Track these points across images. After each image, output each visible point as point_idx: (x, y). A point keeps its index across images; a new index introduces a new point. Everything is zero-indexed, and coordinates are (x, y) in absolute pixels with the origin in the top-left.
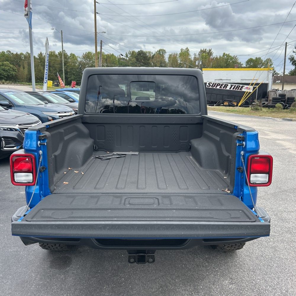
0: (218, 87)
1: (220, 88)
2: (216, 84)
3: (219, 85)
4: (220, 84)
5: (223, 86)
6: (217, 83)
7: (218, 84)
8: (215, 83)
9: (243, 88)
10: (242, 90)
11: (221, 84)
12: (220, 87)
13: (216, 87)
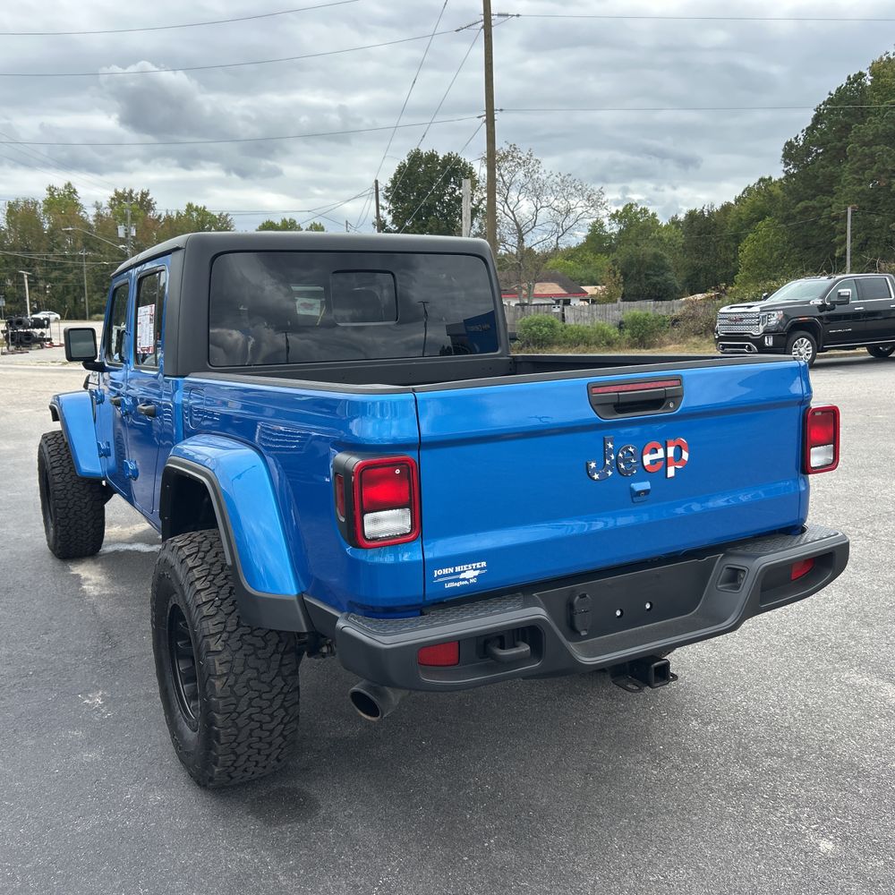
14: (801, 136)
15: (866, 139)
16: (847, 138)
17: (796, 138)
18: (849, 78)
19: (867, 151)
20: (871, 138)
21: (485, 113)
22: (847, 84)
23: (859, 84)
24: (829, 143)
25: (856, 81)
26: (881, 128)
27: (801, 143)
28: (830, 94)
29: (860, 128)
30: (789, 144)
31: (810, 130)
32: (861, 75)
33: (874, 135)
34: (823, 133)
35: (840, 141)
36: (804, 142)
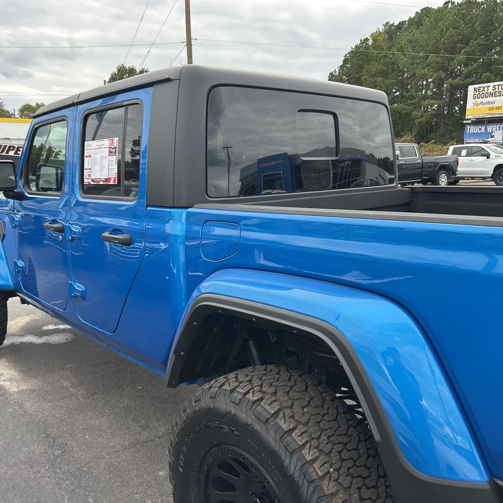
0: (11, 153)
1: (14, 154)
2: (5, 147)
3: (13, 150)
4: (14, 147)
5: (20, 151)
6: (8, 145)
7: (10, 147)
8: (4, 145)
9: (59, 155)
10: (58, 158)
11: (16, 146)
12: (16, 153)
13: (7, 152)
14: (337, 70)
15: (372, 74)
16: (362, 72)
17: (335, 71)
18: (361, 40)
19: (372, 80)
20: (374, 73)
21: (186, 40)
22: (360, 44)
23: (366, 44)
24: (352, 74)
25: (364, 42)
26: (379, 68)
27: (337, 74)
28: (352, 48)
29: (369, 68)
30: (331, 74)
31: (342, 67)
32: (367, 39)
33: (375, 71)
34: (349, 69)
35: (357, 74)
36: (339, 73)
